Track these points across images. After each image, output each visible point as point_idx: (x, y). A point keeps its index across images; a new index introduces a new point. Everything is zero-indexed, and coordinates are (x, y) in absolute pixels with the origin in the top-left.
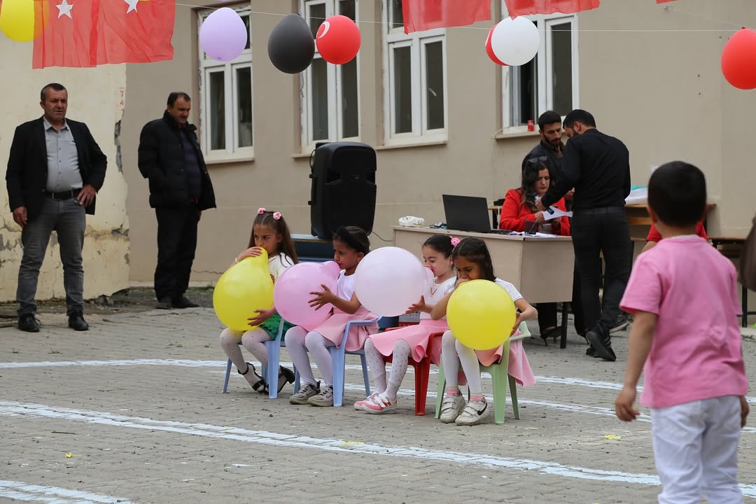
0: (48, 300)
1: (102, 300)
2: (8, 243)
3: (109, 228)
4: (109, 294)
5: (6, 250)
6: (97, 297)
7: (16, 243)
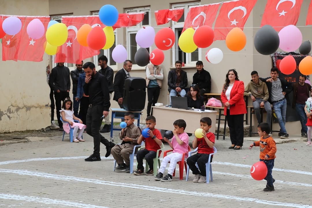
0: (25, 131)
1: (42, 130)
2: (12, 111)
3: (44, 105)
4: (44, 128)
5: (12, 113)
6: (41, 129)
7: (15, 111)
